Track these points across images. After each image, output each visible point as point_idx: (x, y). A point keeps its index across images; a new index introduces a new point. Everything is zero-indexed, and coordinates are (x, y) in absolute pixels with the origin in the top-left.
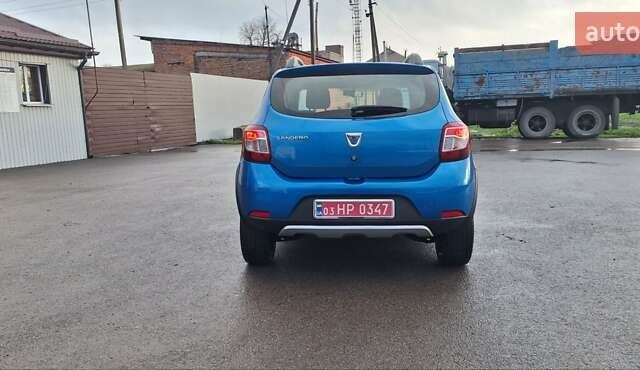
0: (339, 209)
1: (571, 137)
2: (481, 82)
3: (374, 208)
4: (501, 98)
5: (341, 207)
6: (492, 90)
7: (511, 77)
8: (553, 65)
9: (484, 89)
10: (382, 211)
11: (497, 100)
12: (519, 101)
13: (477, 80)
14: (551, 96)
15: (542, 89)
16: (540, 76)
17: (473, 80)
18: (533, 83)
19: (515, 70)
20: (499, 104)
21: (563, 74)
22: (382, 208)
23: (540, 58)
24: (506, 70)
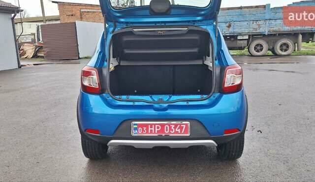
0: (150, 129)
1: (276, 55)
2: (229, 26)
3: (175, 128)
4: (240, 34)
5: (151, 127)
6: (235, 31)
7: (245, 23)
8: (267, 17)
9: (231, 30)
10: (181, 131)
11: (237, 36)
12: (249, 36)
13: (227, 25)
14: (266, 33)
15: (261, 30)
16: (260, 23)
17: (225, 25)
18: (257, 26)
19: (247, 19)
20: (239, 38)
21: (273, 22)
22: (181, 128)
23: (261, 13)
24: (242, 20)
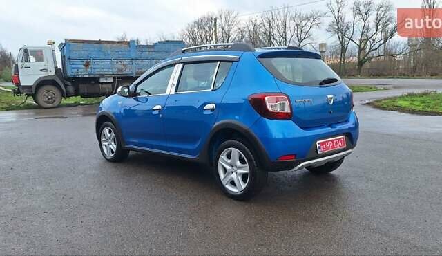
2: (87, 65)
4: (103, 76)
6: (96, 71)
7: (107, 62)
8: (133, 56)
9: (90, 70)
11: (99, 78)
12: (114, 78)
13: (84, 63)
14: (134, 75)
15: (127, 71)
16: (126, 62)
17: (81, 63)
18: (123, 67)
19: (110, 57)
20: (102, 80)
21: (139, 62)
23: (126, 51)
24: (104, 57)
